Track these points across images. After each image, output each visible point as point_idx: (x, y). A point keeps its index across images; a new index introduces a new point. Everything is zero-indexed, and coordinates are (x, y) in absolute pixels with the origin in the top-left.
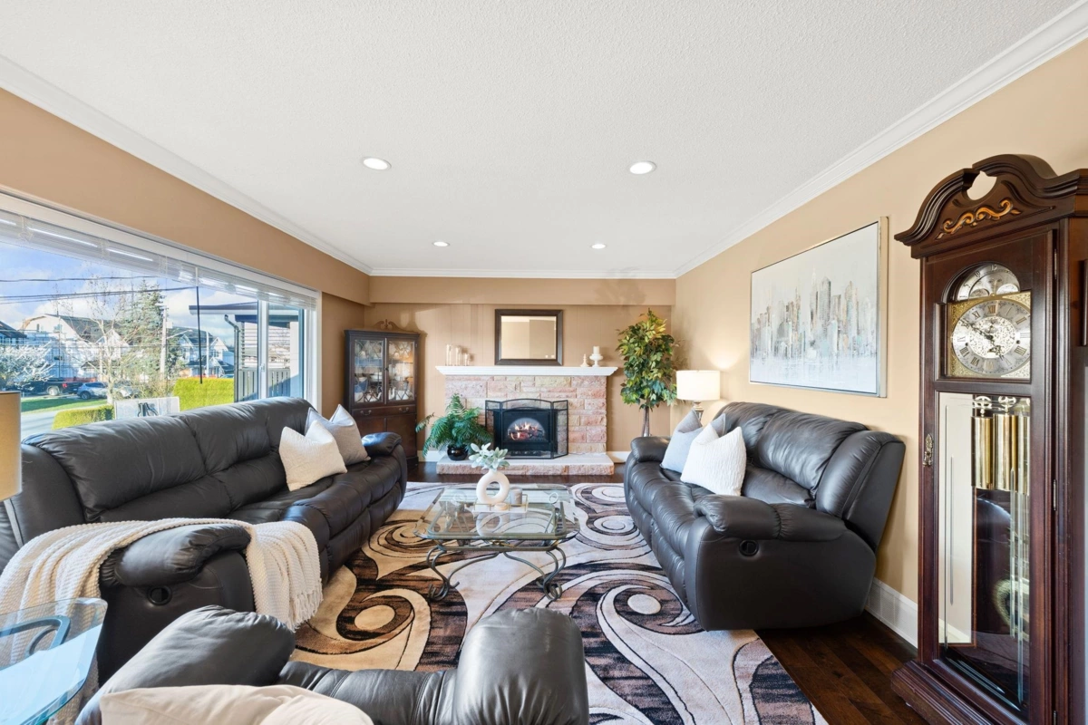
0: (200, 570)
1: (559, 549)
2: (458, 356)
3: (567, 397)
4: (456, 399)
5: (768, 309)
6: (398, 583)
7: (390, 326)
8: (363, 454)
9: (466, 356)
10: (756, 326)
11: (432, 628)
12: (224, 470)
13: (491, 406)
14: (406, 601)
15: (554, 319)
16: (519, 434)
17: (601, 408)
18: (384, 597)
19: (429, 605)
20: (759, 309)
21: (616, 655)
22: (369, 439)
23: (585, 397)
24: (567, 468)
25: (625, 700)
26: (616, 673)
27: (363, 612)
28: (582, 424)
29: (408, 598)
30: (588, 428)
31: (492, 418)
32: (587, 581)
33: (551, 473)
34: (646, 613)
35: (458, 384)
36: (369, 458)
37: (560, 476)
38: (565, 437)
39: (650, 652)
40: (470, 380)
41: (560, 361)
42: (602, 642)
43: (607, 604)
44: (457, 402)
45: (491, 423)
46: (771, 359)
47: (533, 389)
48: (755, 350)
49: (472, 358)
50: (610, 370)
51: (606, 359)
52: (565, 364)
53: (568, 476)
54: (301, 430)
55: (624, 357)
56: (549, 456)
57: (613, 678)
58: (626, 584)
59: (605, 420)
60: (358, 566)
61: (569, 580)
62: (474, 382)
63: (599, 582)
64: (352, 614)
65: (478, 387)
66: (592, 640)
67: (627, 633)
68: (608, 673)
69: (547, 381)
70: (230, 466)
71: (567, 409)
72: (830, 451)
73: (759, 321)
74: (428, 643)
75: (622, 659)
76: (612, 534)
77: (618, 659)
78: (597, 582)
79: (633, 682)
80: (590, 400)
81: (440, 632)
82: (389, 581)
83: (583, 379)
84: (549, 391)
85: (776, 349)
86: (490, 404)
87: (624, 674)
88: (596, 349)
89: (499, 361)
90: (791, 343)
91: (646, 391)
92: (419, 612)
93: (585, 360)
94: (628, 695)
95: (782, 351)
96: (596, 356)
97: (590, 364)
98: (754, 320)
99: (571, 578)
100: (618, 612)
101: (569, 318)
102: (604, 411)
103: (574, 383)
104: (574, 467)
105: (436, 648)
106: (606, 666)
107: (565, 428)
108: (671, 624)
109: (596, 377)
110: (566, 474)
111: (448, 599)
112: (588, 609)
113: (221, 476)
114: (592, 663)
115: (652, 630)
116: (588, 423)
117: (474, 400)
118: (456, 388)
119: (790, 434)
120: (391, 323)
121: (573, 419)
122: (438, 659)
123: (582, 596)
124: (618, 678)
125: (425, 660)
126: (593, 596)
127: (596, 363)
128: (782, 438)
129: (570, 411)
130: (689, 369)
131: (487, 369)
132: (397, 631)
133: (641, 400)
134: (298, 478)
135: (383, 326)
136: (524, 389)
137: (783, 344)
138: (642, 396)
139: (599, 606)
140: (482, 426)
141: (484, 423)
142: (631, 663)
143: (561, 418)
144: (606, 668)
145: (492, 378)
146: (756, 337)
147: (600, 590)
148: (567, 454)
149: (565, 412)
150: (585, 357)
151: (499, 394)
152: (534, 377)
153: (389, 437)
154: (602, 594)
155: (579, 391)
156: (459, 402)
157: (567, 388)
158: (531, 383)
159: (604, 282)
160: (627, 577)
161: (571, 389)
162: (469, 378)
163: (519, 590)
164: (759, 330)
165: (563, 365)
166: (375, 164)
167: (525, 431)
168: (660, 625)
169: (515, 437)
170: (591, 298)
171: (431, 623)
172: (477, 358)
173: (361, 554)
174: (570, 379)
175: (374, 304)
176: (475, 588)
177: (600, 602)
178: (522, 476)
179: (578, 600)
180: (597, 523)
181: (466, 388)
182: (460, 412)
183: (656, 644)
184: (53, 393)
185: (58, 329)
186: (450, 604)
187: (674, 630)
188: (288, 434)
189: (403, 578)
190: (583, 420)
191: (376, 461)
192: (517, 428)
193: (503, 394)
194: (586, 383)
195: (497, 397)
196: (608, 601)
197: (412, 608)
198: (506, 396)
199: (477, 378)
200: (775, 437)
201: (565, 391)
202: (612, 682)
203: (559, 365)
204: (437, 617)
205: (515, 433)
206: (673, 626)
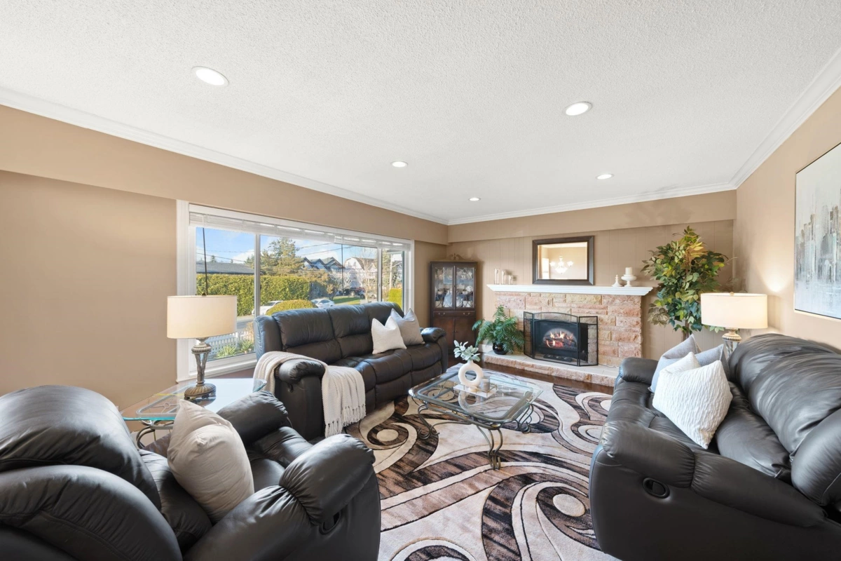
0: (300, 380)
1: (500, 431)
2: (504, 277)
3: (597, 313)
4: (501, 309)
5: (812, 217)
6: (411, 421)
7: (457, 258)
8: (420, 339)
9: (510, 277)
10: (800, 240)
11: (408, 453)
12: (341, 337)
13: (529, 316)
14: (408, 433)
15: (585, 245)
16: (554, 343)
17: (634, 326)
18: (399, 426)
19: (417, 440)
20: (803, 219)
21: (507, 526)
22: (427, 331)
23: (616, 314)
24: (590, 376)
25: (488, 558)
26: (497, 538)
27: (384, 430)
28: (613, 339)
29: (409, 431)
30: (620, 344)
31: (529, 325)
32: (531, 467)
33: (574, 378)
34: (563, 511)
35: (503, 298)
36: (424, 343)
37: (583, 382)
38: (596, 349)
39: (538, 540)
40: (512, 295)
41: (591, 281)
42: (505, 514)
43: (533, 490)
44: (501, 311)
45: (528, 329)
46: (814, 281)
47: (564, 305)
48: (799, 270)
49: (515, 278)
50: (644, 291)
51: (639, 280)
52: (597, 284)
53: (591, 384)
54: (384, 322)
55: (655, 277)
56: (576, 363)
57: (491, 539)
58: (566, 483)
59: (639, 338)
60: (399, 405)
61: (517, 461)
62: (515, 297)
63: (541, 472)
64: (379, 429)
65: (519, 301)
66: (499, 507)
67: (532, 517)
68: (490, 534)
69: (577, 298)
70: (345, 336)
71: (597, 325)
72: (825, 411)
73: (803, 234)
74: (401, 460)
75: (510, 532)
76: (589, 441)
77: (507, 530)
78: (540, 471)
79: (504, 551)
80: (622, 318)
81: (410, 457)
82: (407, 418)
83: (614, 298)
84: (579, 307)
85: (820, 269)
86: (528, 315)
87: (502, 541)
88: (628, 270)
89: (537, 280)
90: (835, 262)
91: (681, 313)
92: (409, 441)
93: (617, 280)
94: (492, 556)
95: (825, 272)
96: (628, 276)
97: (623, 284)
98: (798, 233)
99: (521, 460)
100: (537, 499)
101: (600, 244)
102: (638, 329)
103: (604, 301)
104: (597, 377)
105: (402, 464)
106: (493, 529)
107: (596, 341)
108: (581, 531)
109: (629, 297)
110: (588, 381)
111: (428, 441)
112: (514, 486)
113: (340, 340)
114: (484, 521)
115: (556, 527)
116: (620, 339)
117: (515, 310)
118: (502, 301)
119: (785, 379)
120: (458, 256)
121: (604, 334)
122: (398, 470)
123: (518, 476)
124: (495, 542)
125: (392, 468)
126: (527, 479)
127: (628, 283)
128: (775, 383)
129: (600, 327)
130: (746, 291)
131: (526, 287)
132: (391, 446)
133: (676, 321)
134: (378, 348)
135: (452, 258)
136: (556, 304)
137: (827, 262)
138: (678, 318)
139: (525, 488)
140: (521, 331)
141: (522, 329)
142: (514, 538)
143: (591, 332)
144: (491, 530)
145: (530, 294)
146: (800, 252)
147: (537, 478)
148: (597, 364)
149: (595, 327)
150: (617, 278)
151: (535, 307)
152: (565, 295)
153: (435, 331)
154: (536, 481)
155: (610, 309)
156: (502, 311)
157: (598, 305)
158: (562, 300)
159: (638, 205)
160: (571, 478)
161: (602, 306)
162: (511, 294)
163: (476, 453)
164: (803, 245)
165: (594, 284)
166: (399, 164)
167: (561, 340)
168: (568, 527)
169: (551, 344)
170: (623, 222)
171: (410, 450)
172: (520, 279)
173: (405, 399)
174: (600, 298)
175: (452, 243)
176: (450, 441)
177: (528, 486)
178: (548, 375)
179: (513, 477)
180: (582, 429)
181: (509, 301)
182: (502, 319)
183: (550, 538)
184: (352, 295)
185: (355, 264)
186: (428, 444)
187: (578, 537)
188: (375, 323)
189: (416, 420)
190: (614, 336)
191: (427, 345)
192: (552, 336)
193: (538, 307)
194: (617, 301)
195: (534, 309)
196: (534, 489)
197: (407, 437)
198: (540, 311)
199: (518, 294)
200: (769, 380)
201: (595, 308)
202: (488, 541)
203: (590, 284)
204: (416, 448)
205: (550, 340)
206: (581, 534)
